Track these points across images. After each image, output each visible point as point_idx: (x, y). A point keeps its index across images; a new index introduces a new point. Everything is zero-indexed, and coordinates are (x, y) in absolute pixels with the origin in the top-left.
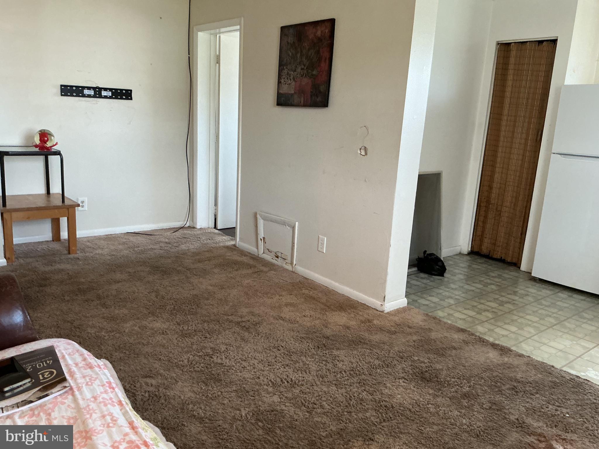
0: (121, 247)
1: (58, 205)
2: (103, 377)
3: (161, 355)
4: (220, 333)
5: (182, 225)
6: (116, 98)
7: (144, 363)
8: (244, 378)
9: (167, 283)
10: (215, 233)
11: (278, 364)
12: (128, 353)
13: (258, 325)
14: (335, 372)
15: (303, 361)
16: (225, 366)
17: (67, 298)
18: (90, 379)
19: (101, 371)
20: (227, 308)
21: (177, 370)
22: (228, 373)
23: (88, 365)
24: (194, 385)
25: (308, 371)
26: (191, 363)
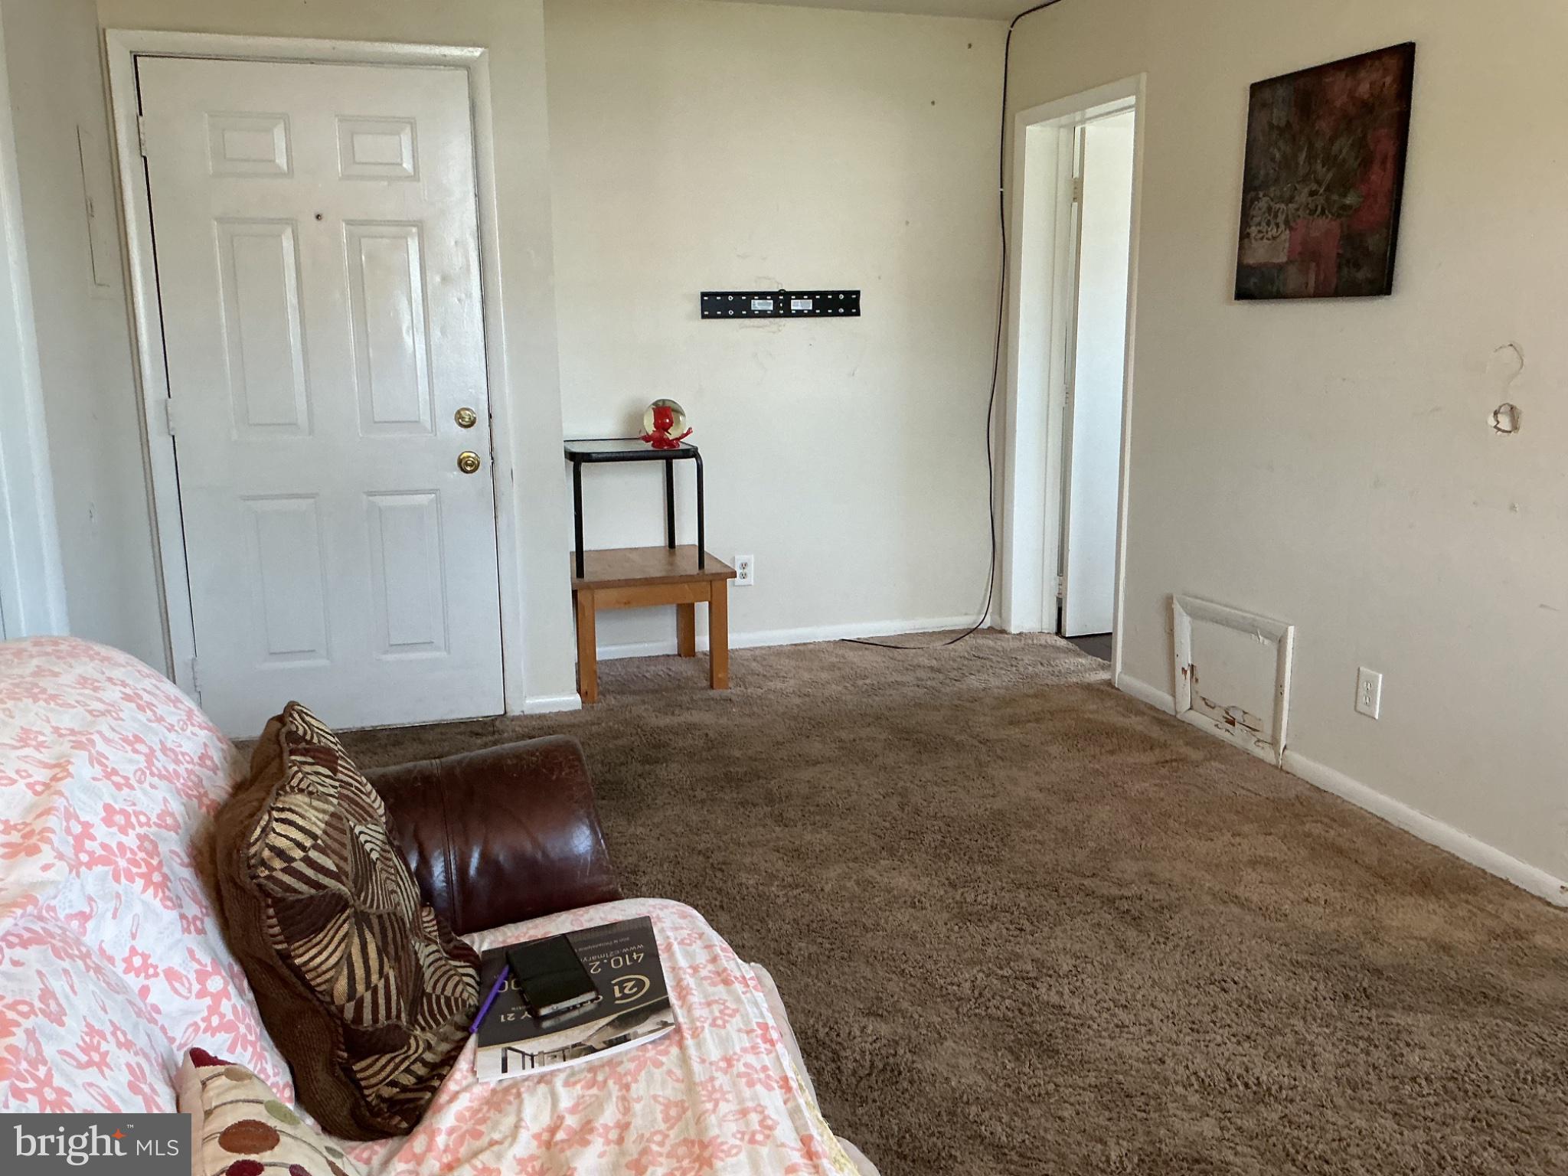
0: (825, 676)
1: (688, 573)
2: (751, 1010)
3: (906, 962)
4: (1058, 922)
5: (974, 623)
6: (824, 314)
7: (863, 977)
8: (1120, 1056)
9: (929, 776)
10: (1058, 648)
11: (1221, 1031)
12: (828, 946)
13: (1165, 911)
14: (1394, 1078)
15: (1296, 1032)
16: (1069, 1014)
17: (701, 794)
18: (721, 1012)
19: (748, 995)
20: (1081, 855)
21: (943, 1008)
22: (1077, 1036)
23: (718, 974)
24: (986, 1055)
25: (1310, 1062)
26: (980, 994)
